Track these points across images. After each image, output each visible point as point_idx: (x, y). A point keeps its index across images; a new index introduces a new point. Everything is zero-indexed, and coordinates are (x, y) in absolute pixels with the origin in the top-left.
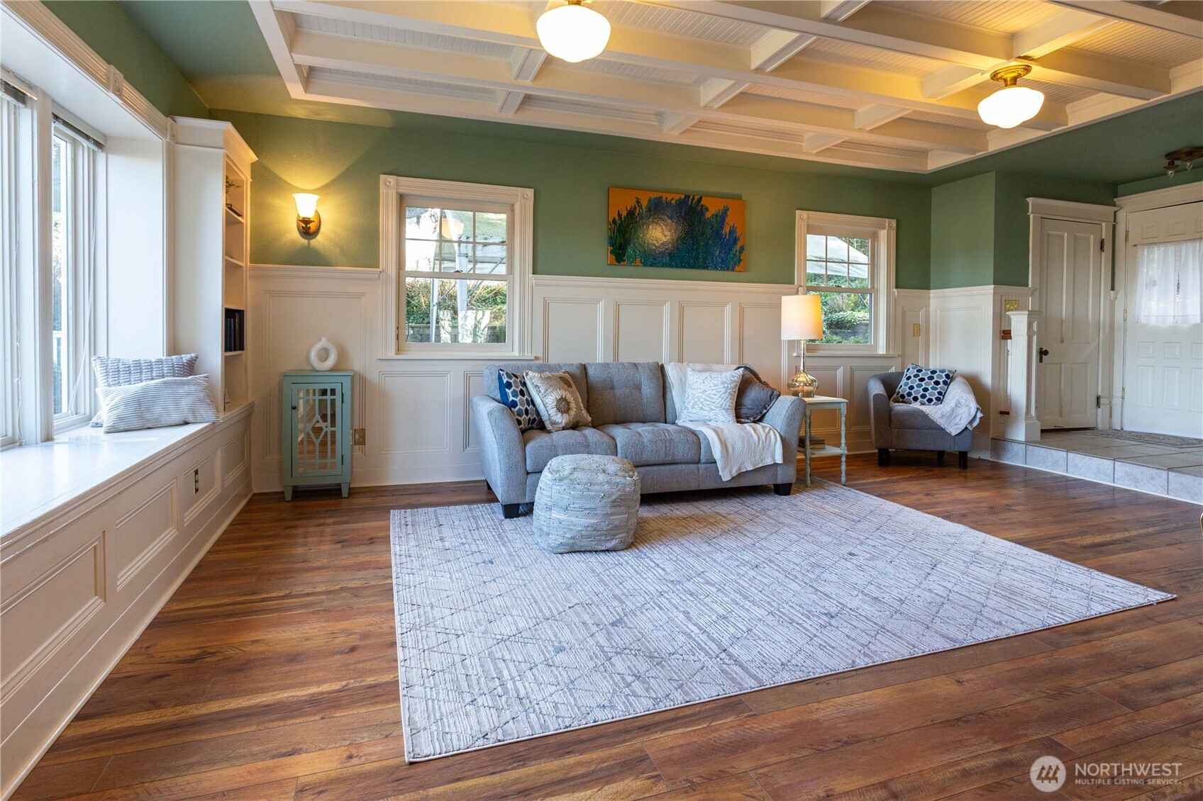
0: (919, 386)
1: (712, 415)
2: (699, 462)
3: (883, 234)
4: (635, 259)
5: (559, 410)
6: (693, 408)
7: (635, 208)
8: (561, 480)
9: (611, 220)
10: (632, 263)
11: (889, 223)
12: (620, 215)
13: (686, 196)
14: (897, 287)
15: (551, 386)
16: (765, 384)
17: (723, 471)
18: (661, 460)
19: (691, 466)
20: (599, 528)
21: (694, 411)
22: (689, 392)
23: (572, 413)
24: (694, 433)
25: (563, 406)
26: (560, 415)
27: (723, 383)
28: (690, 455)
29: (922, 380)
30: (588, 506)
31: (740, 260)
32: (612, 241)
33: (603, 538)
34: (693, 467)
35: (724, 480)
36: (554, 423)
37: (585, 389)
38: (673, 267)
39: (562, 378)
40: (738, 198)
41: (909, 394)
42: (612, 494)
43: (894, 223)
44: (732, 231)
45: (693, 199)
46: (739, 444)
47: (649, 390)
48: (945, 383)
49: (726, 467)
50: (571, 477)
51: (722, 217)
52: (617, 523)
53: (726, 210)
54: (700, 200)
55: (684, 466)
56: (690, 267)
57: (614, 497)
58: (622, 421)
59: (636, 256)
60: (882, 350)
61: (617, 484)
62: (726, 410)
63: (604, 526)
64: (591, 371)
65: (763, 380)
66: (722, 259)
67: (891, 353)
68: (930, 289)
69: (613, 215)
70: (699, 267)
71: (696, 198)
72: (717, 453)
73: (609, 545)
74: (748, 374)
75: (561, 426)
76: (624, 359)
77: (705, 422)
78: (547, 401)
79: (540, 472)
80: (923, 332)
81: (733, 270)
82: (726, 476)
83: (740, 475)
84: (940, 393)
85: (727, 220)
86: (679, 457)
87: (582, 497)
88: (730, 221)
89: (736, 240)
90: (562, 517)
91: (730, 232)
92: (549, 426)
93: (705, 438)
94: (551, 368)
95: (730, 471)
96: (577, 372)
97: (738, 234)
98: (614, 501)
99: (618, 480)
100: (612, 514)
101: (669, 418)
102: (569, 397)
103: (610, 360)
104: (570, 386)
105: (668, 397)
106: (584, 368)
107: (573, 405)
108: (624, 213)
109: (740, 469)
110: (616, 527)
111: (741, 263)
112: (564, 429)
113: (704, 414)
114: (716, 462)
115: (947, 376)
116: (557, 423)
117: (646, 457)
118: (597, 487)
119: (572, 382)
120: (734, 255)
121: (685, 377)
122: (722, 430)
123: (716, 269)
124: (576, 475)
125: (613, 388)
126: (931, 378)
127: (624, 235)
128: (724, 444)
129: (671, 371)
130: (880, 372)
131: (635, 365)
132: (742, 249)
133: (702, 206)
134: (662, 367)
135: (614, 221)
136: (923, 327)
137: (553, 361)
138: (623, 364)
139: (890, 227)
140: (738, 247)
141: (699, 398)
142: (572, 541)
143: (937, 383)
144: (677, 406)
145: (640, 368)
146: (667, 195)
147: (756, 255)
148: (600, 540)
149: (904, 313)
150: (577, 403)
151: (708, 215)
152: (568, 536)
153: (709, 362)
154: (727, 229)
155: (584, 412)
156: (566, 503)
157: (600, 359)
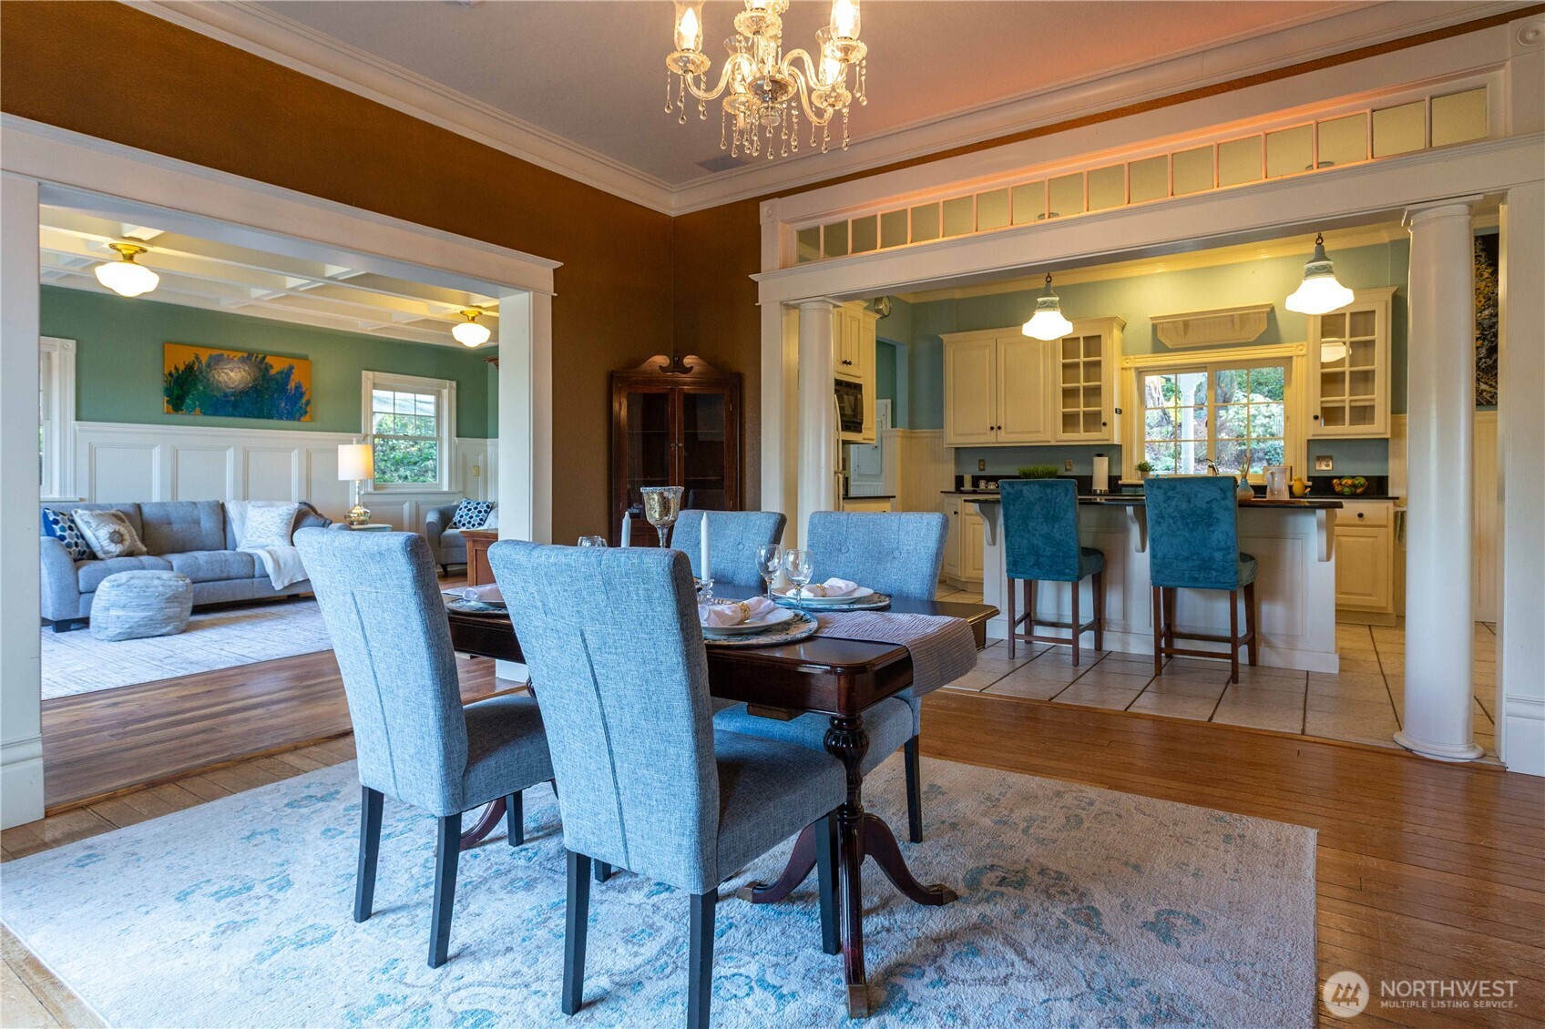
0: (467, 515)
1: (269, 541)
2: (253, 577)
3: (445, 392)
4: (194, 409)
5: (112, 540)
6: (251, 536)
7: (194, 363)
8: (118, 586)
9: (166, 372)
10: (191, 411)
11: (450, 384)
12: (176, 369)
13: (249, 355)
14: (458, 436)
15: (104, 521)
16: (321, 516)
17: (276, 582)
18: (216, 576)
19: (245, 580)
20: (154, 618)
21: (252, 539)
22: (248, 523)
23: (127, 543)
24: (250, 556)
25: (116, 538)
26: (113, 545)
27: (280, 515)
28: (245, 571)
29: (469, 510)
30: (144, 603)
31: (306, 412)
32: (168, 392)
33: (158, 625)
34: (249, 581)
35: (277, 589)
36: (106, 553)
37: (140, 526)
38: (236, 416)
39: (115, 516)
40: (305, 358)
41: (460, 522)
42: (166, 593)
43: (454, 384)
44: (298, 387)
45: (257, 357)
46: (290, 561)
47: (208, 524)
48: (486, 511)
49: (279, 579)
50: (129, 583)
51: (287, 374)
52: (171, 614)
53: (291, 368)
54: (264, 358)
55: (239, 581)
56: (254, 417)
57: (168, 595)
58: (181, 549)
59: (195, 406)
60: (445, 488)
61: (171, 586)
62: (282, 536)
63: (159, 617)
64: (146, 510)
65: (319, 512)
66: (288, 410)
67: (453, 489)
68: (487, 438)
69: (170, 368)
70: (264, 417)
71: (260, 356)
72: (270, 568)
73: (164, 631)
74: (304, 507)
75: (115, 554)
76: (183, 498)
77: (262, 547)
78: (98, 535)
79: (94, 592)
80: (482, 472)
81: (299, 420)
82: (278, 586)
83: (292, 585)
84: (481, 520)
85: (292, 377)
86: (233, 574)
87: (138, 597)
88: (295, 378)
89: (302, 395)
90: (120, 613)
91: (296, 387)
92: (100, 554)
93: (259, 557)
94: (99, 507)
95: (283, 582)
96: (131, 511)
97: (304, 389)
98: (168, 598)
99: (171, 583)
100: (166, 608)
101: (229, 545)
102: (122, 530)
103: (168, 499)
104: (123, 521)
105: (228, 529)
106: (139, 507)
107: (127, 537)
108: (182, 368)
109: (291, 580)
110: (170, 617)
111: (308, 415)
112: (118, 556)
113: (262, 541)
114: (268, 576)
115: (488, 506)
116: (111, 552)
117: (201, 575)
118: (153, 589)
119: (124, 517)
120: (301, 407)
121: (246, 512)
122: (275, 551)
123: (282, 419)
124: (132, 582)
125: (170, 523)
126: (476, 508)
127: (182, 387)
128: (276, 562)
129: (232, 509)
130: (439, 506)
131: (194, 503)
132: (308, 402)
133: (267, 363)
134: (223, 506)
135: (170, 374)
136: (482, 469)
137: (101, 500)
138: (181, 502)
139: (451, 387)
140: (304, 400)
141: (257, 529)
142: (129, 630)
143: (480, 512)
144: (237, 538)
145: (199, 506)
146: (228, 352)
147: (323, 406)
148: (156, 628)
149: (464, 456)
150: (131, 536)
151: (273, 372)
152: (127, 626)
153: (269, 499)
154: (292, 385)
155: (139, 544)
156: (122, 603)
157: (156, 498)
